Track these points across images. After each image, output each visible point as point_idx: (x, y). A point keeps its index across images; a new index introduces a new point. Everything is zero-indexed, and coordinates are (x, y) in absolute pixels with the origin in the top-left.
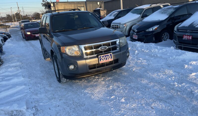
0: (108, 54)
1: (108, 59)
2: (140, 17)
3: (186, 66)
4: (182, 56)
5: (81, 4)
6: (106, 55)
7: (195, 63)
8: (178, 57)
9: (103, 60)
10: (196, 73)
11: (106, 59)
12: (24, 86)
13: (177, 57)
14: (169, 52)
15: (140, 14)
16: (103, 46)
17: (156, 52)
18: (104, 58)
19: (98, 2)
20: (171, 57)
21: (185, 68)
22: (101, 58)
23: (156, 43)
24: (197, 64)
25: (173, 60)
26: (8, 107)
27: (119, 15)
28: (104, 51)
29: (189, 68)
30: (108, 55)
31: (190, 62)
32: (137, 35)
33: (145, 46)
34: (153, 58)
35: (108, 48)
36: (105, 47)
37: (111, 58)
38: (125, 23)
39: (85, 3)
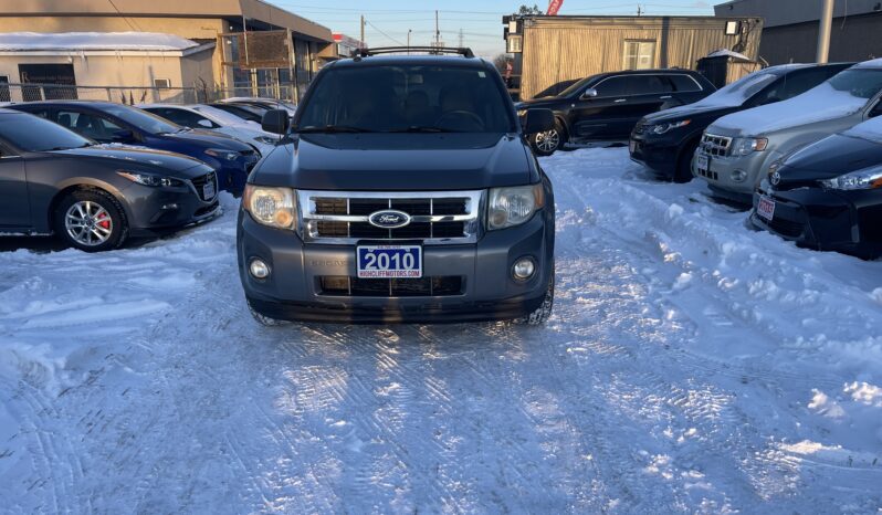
0: (402, 247)
1: (402, 267)
2: (860, 109)
3: (819, 398)
4: (859, 345)
5: (641, 27)
6: (396, 247)
7: (869, 397)
8: (838, 344)
9: (376, 264)
10: (823, 445)
11: (392, 265)
12: (163, 306)
13: (830, 344)
14: (827, 310)
15: (870, 95)
16: (394, 207)
17: (765, 296)
18: (384, 259)
19: (732, 20)
20: (800, 339)
21: (811, 405)
22: (367, 257)
23: (865, 258)
24: (879, 405)
25: (804, 356)
26: (27, 348)
27: (772, 94)
28: (396, 233)
29: (825, 413)
30: (402, 253)
31: (851, 383)
32: (778, 199)
33: (757, 259)
34: (730, 324)
35: (411, 223)
36: (396, 215)
37: (416, 266)
38: (763, 134)
39: (660, 22)
